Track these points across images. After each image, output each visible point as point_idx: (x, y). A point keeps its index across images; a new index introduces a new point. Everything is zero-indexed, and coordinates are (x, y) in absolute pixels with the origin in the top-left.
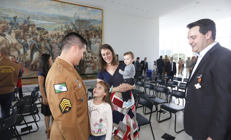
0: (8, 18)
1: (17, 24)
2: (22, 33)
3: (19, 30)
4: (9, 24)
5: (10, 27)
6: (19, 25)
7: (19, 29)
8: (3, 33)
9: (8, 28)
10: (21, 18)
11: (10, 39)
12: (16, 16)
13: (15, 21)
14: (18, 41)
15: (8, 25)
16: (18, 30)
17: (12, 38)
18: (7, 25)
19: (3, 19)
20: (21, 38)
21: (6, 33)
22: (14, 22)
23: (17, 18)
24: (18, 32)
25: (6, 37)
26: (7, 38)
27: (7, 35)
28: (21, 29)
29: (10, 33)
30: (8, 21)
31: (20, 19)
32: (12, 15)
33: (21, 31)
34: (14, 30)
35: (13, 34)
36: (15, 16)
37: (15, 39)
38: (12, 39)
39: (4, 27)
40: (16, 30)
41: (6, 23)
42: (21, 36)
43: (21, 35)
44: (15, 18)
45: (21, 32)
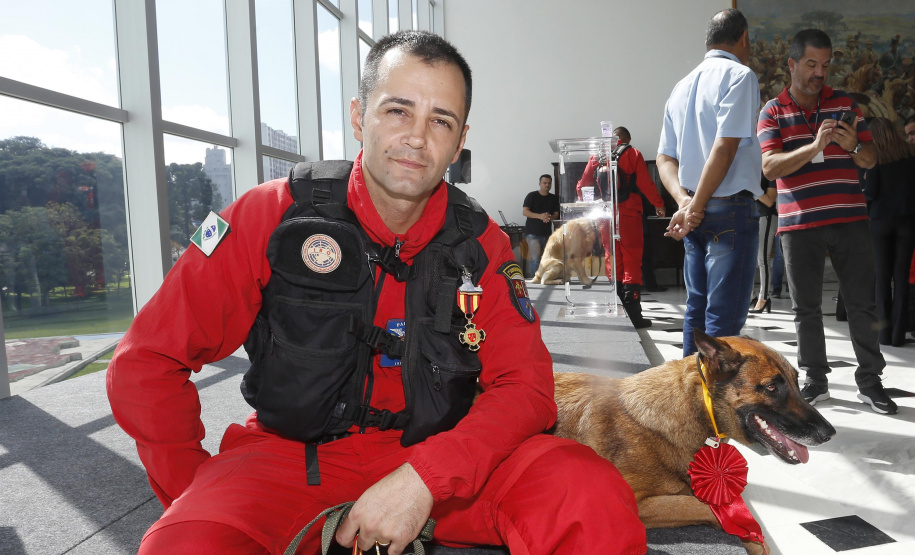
0: (877, 46)
1: (900, 61)
2: (909, 87)
3: (904, 79)
4: (881, 64)
5: (881, 73)
6: (904, 62)
7: (903, 75)
8: (865, 93)
9: (877, 74)
10: (908, 40)
11: (880, 111)
12: (898, 37)
13: (894, 52)
14: (900, 115)
15: (878, 66)
16: (900, 80)
17: (884, 105)
18: (875, 66)
19: (866, 52)
20: (907, 106)
21: (871, 91)
22: (891, 55)
23: (900, 41)
24: (899, 84)
25: (870, 105)
26: (874, 108)
27: (873, 99)
28: (907, 76)
29: (879, 92)
30: (877, 54)
31: (907, 45)
32: (886, 36)
33: (908, 81)
34: (891, 80)
35: (888, 94)
36: (894, 35)
37: (891, 108)
38: (883, 109)
39: (867, 73)
40: (894, 82)
41: (872, 62)
42: (907, 97)
43: (908, 94)
44: (895, 42)
45: (906, 84)
